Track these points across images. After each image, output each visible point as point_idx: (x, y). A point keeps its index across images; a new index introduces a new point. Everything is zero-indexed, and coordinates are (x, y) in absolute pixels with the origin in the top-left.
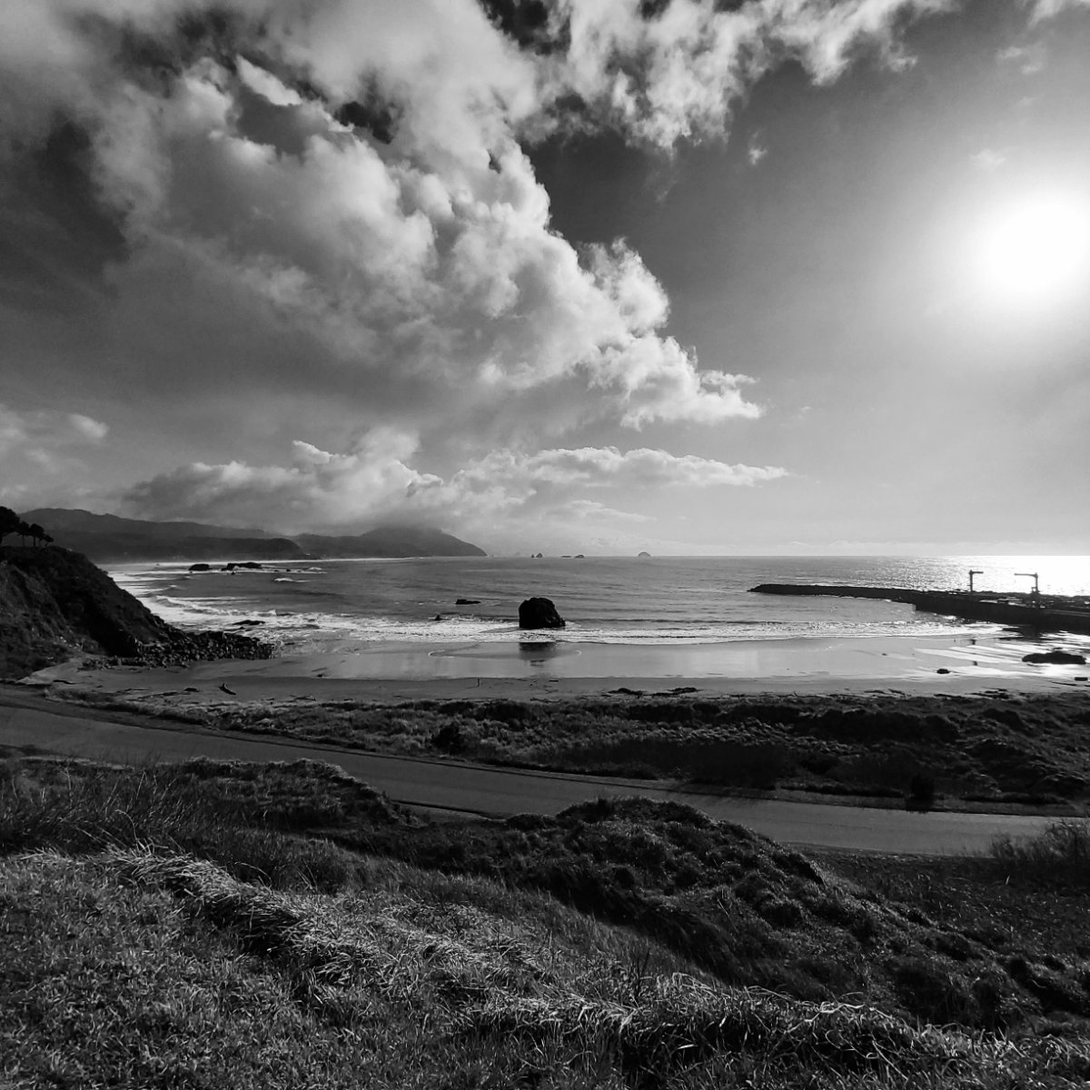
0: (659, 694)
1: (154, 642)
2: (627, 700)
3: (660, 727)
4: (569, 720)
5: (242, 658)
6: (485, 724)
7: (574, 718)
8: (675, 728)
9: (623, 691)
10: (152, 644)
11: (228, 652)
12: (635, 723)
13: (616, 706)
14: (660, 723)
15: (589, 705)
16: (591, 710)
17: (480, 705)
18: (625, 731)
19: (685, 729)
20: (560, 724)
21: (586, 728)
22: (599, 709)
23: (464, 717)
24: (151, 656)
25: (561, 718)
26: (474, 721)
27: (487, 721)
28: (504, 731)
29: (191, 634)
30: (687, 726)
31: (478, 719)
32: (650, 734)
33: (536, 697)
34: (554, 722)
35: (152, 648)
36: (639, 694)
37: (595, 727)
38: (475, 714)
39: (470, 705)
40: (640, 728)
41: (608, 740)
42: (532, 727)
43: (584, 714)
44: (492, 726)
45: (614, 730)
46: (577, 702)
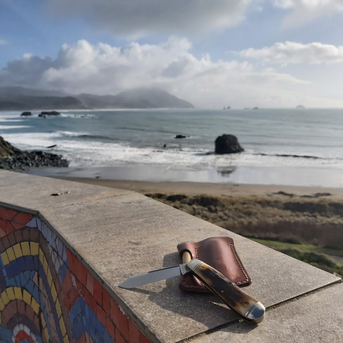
0: (305, 196)
1: (7, 155)
2: (284, 199)
3: (304, 216)
4: (245, 208)
6: (194, 208)
7: (248, 207)
8: (315, 217)
9: (281, 193)
11: (47, 163)
12: (289, 213)
13: (276, 202)
14: (305, 213)
15: (259, 200)
16: (260, 203)
17: (191, 197)
18: (281, 216)
19: (321, 218)
20: (240, 210)
21: (256, 214)
22: (265, 203)
23: (181, 203)
24: (6, 163)
25: (240, 207)
26: (187, 206)
27: (195, 206)
28: (205, 212)
29: (26, 152)
30: (323, 216)
32: (297, 219)
33: (225, 194)
34: (236, 209)
36: (291, 195)
37: (262, 213)
39: (184, 197)
40: (292, 215)
41: (270, 221)
42: (222, 211)
43: (255, 205)
44: (198, 209)
45: (274, 215)
46: (251, 198)
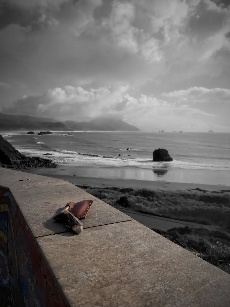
0: (214, 192)
1: (16, 160)
2: (199, 193)
4: (173, 199)
5: (46, 167)
6: (138, 198)
7: (175, 199)
8: (221, 206)
9: (198, 189)
10: (15, 160)
11: (42, 165)
12: (203, 203)
13: (194, 195)
14: (214, 204)
15: (182, 194)
16: (183, 196)
17: (136, 190)
18: (198, 205)
19: (225, 207)
20: (169, 200)
21: (180, 203)
22: (186, 196)
23: (129, 194)
24: (15, 165)
25: (169, 198)
26: (133, 196)
27: (139, 197)
28: (145, 201)
29: (29, 158)
31: (135, 195)
32: (209, 208)
33: (159, 189)
34: (166, 199)
35: (16, 162)
36: (205, 191)
37: (184, 203)
38: (134, 193)
39: (132, 190)
40: (205, 205)
41: (190, 208)
42: (157, 200)
43: (180, 197)
44: (141, 199)
45: (193, 205)
46: (177, 192)
